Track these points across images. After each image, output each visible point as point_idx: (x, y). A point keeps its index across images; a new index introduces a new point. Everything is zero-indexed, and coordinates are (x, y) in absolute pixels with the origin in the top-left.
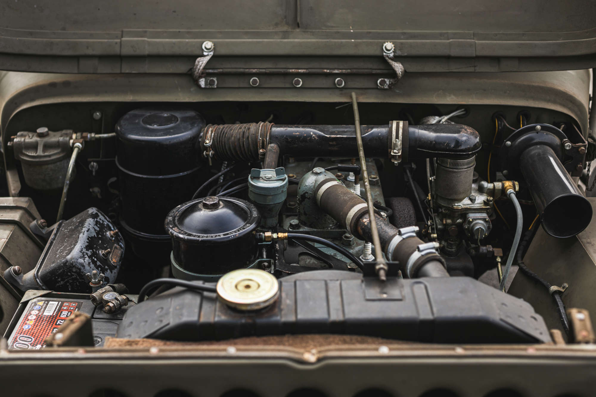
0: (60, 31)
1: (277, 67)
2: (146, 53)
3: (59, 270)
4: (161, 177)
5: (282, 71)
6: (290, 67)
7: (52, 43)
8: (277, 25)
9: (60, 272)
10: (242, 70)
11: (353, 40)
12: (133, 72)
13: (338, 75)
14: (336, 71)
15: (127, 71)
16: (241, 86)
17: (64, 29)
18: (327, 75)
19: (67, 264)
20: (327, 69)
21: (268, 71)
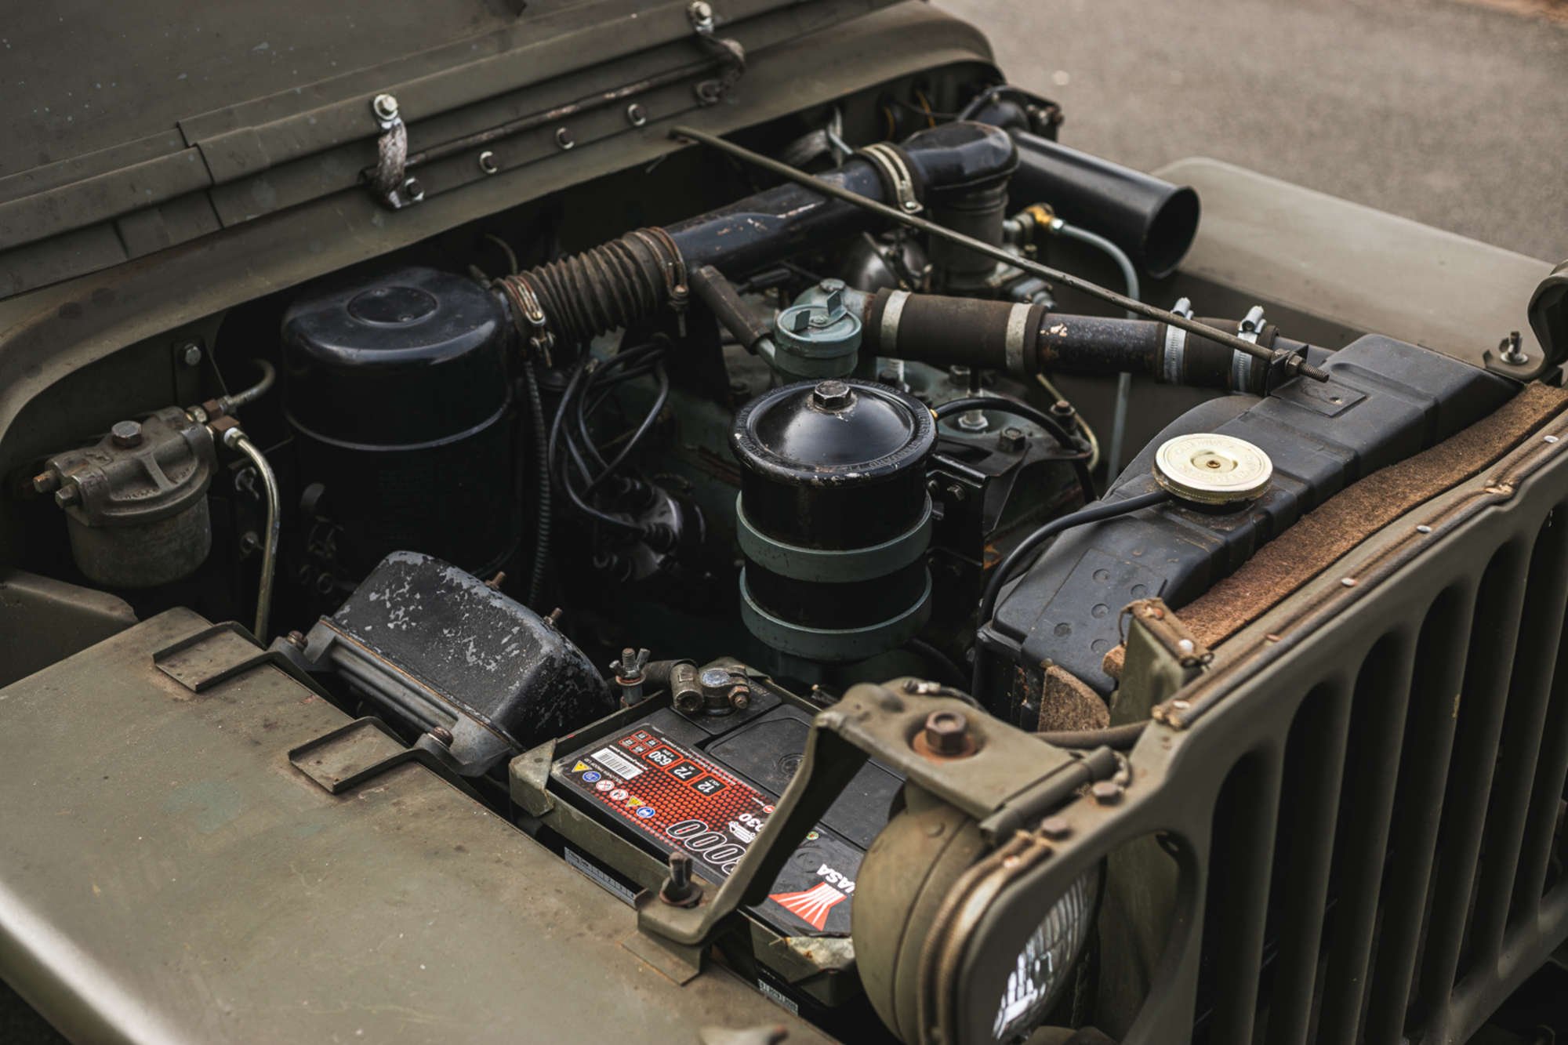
0: (39, 168)
1: (521, 114)
2: (267, 160)
3: (540, 688)
4: (475, 430)
5: (534, 120)
6: (543, 107)
7: (51, 200)
8: (475, 21)
9: (543, 691)
10: (460, 143)
11: (634, 16)
12: (249, 218)
13: (629, 99)
14: (626, 92)
15: (236, 221)
16: (468, 180)
17: (45, 160)
18: (609, 105)
19: (556, 665)
20: (610, 91)
21: (509, 129)
